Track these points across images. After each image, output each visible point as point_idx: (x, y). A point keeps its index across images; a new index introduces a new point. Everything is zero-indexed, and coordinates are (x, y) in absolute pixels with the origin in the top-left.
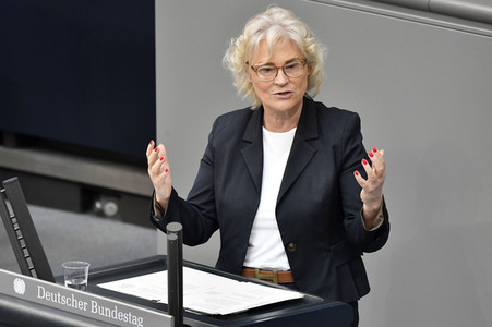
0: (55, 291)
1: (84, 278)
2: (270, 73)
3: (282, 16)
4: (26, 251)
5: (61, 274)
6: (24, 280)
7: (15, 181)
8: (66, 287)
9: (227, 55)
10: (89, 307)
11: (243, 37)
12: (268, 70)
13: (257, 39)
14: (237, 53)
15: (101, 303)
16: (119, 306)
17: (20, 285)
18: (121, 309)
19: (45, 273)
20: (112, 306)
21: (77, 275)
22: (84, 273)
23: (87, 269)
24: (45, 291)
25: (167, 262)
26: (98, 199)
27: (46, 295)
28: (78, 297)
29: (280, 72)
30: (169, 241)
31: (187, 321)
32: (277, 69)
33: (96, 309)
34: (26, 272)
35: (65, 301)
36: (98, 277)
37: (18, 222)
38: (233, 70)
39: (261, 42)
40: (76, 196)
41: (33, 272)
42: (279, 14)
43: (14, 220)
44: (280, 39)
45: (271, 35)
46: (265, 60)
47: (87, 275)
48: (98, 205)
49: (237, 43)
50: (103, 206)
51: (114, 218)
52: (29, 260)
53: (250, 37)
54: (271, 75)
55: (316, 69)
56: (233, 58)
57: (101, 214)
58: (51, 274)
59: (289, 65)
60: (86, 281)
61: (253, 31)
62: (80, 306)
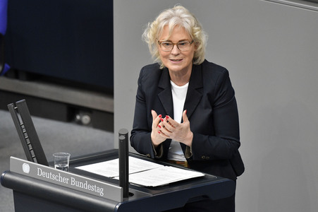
0: (48, 171)
1: (67, 163)
2: (169, 46)
3: (181, 11)
4: (30, 146)
5: (52, 160)
6: (29, 164)
7: (23, 102)
8: (55, 169)
9: (145, 33)
10: (70, 182)
11: (156, 22)
12: (168, 44)
13: (163, 24)
14: (151, 32)
15: (77, 179)
16: (89, 181)
17: (26, 168)
18: (90, 183)
19: (42, 160)
20: (84, 181)
21: (62, 161)
22: (66, 160)
23: (69, 157)
24: (43, 172)
25: (119, 154)
26: (78, 113)
27: (42, 174)
28: (63, 175)
29: (175, 46)
30: (120, 140)
31: (131, 190)
32: (173, 44)
33: (74, 183)
34: (30, 159)
35: (54, 178)
36: (76, 162)
37: (25, 128)
38: (148, 42)
39: (165, 26)
40: (64, 111)
41: (35, 159)
42: (180, 10)
43: (23, 127)
44: (176, 26)
45: (172, 23)
46: (166, 38)
47: (68, 161)
48: (78, 117)
49: (152, 26)
50: (81, 118)
51: (88, 125)
52: (32, 151)
53: (159, 22)
54: (169, 48)
55: (200, 47)
56: (149, 35)
57: (80, 123)
58: (46, 160)
59: (181, 43)
60: (68, 165)
61: (161, 19)
62: (64, 181)
